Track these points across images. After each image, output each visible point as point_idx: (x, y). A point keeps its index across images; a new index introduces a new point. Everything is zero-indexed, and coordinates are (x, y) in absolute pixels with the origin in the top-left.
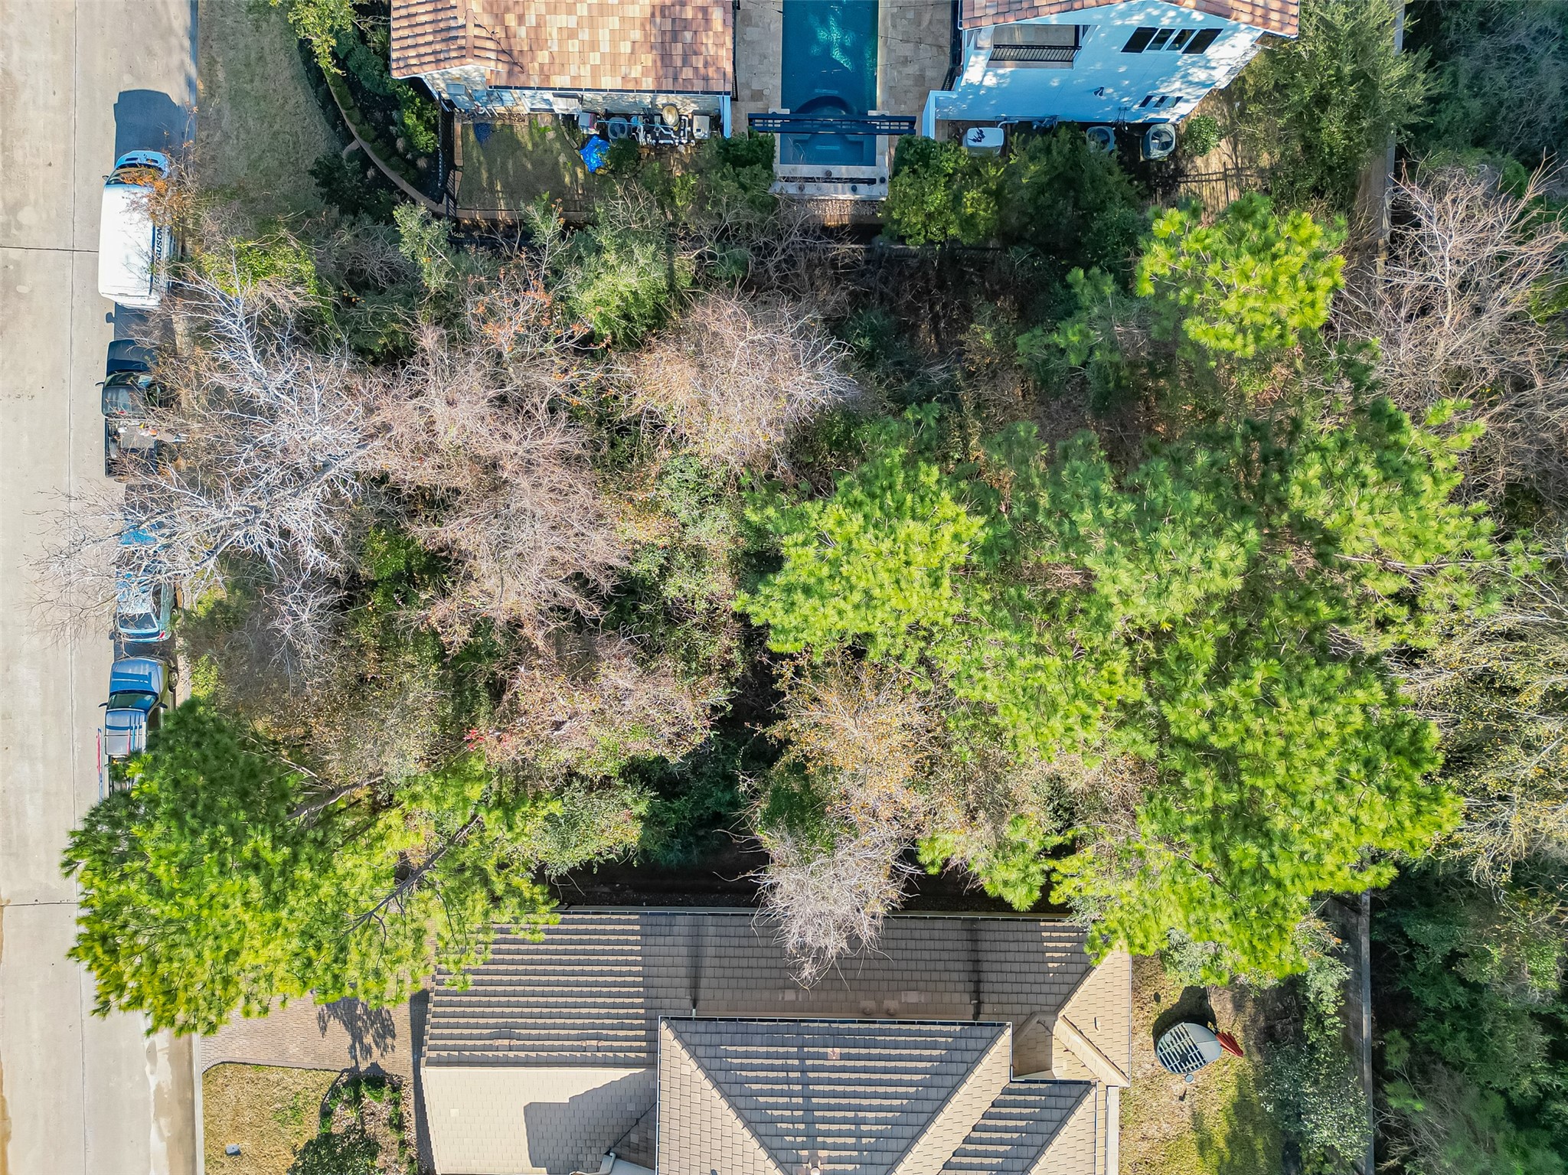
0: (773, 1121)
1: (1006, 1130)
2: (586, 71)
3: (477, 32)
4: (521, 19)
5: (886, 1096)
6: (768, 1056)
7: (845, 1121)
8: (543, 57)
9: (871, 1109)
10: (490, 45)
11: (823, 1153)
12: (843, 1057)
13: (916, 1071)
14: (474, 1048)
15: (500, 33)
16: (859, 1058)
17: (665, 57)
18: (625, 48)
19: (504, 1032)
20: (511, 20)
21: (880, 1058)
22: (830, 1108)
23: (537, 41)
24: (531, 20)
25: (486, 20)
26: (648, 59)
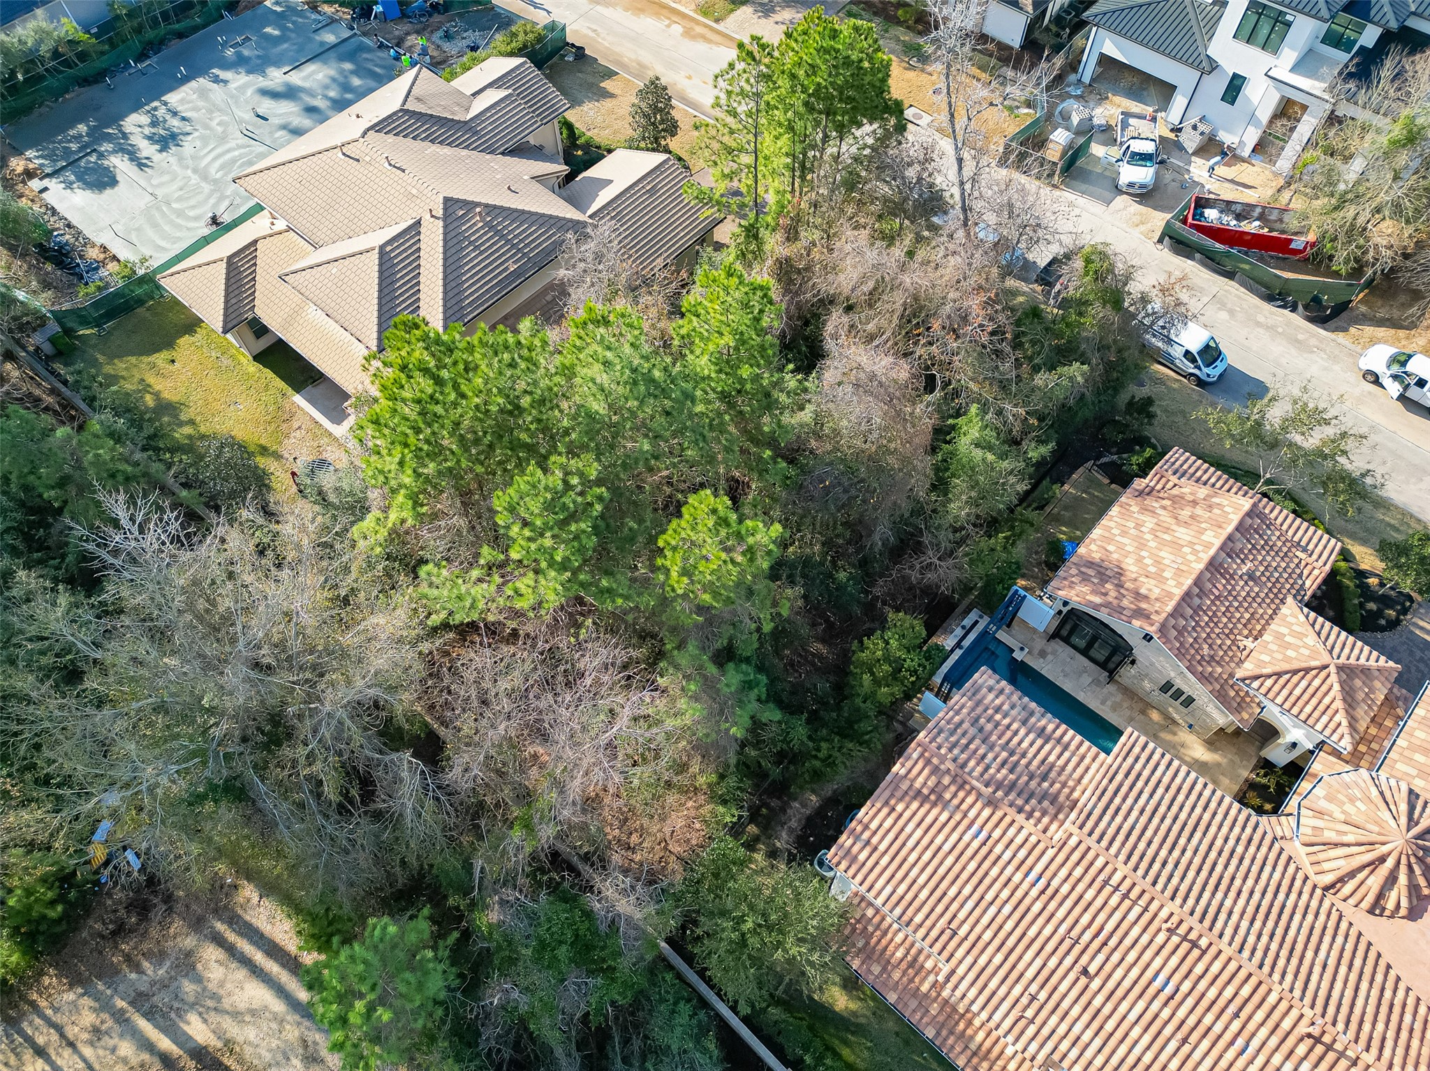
0: (513, 221)
1: (404, 301)
2: (1112, 524)
3: (1170, 485)
4: (1164, 508)
5: (473, 267)
6: (540, 244)
7: (483, 244)
8: (1135, 509)
9: (476, 257)
10: (1159, 487)
11: (481, 224)
12: (507, 269)
13: (469, 287)
14: (658, 176)
15: (1161, 495)
16: (500, 273)
17: (1091, 564)
18: (1111, 548)
19: (652, 191)
20: (1167, 503)
21: (490, 280)
22: (494, 244)
23: (1144, 509)
24: (1159, 511)
25: (1175, 491)
26: (1097, 556)
